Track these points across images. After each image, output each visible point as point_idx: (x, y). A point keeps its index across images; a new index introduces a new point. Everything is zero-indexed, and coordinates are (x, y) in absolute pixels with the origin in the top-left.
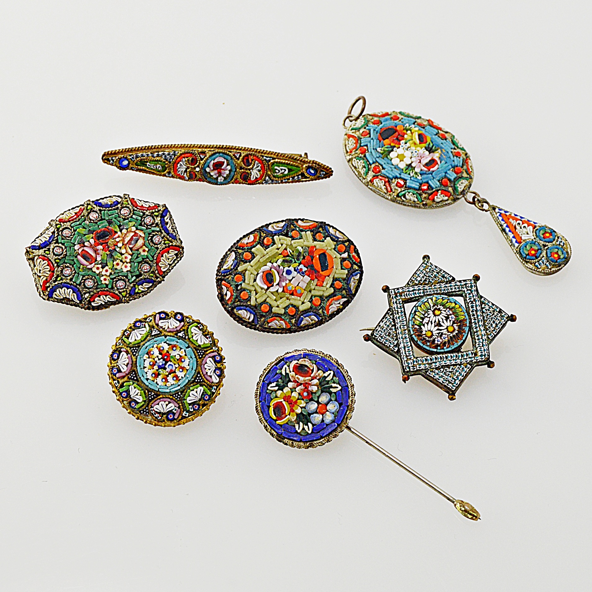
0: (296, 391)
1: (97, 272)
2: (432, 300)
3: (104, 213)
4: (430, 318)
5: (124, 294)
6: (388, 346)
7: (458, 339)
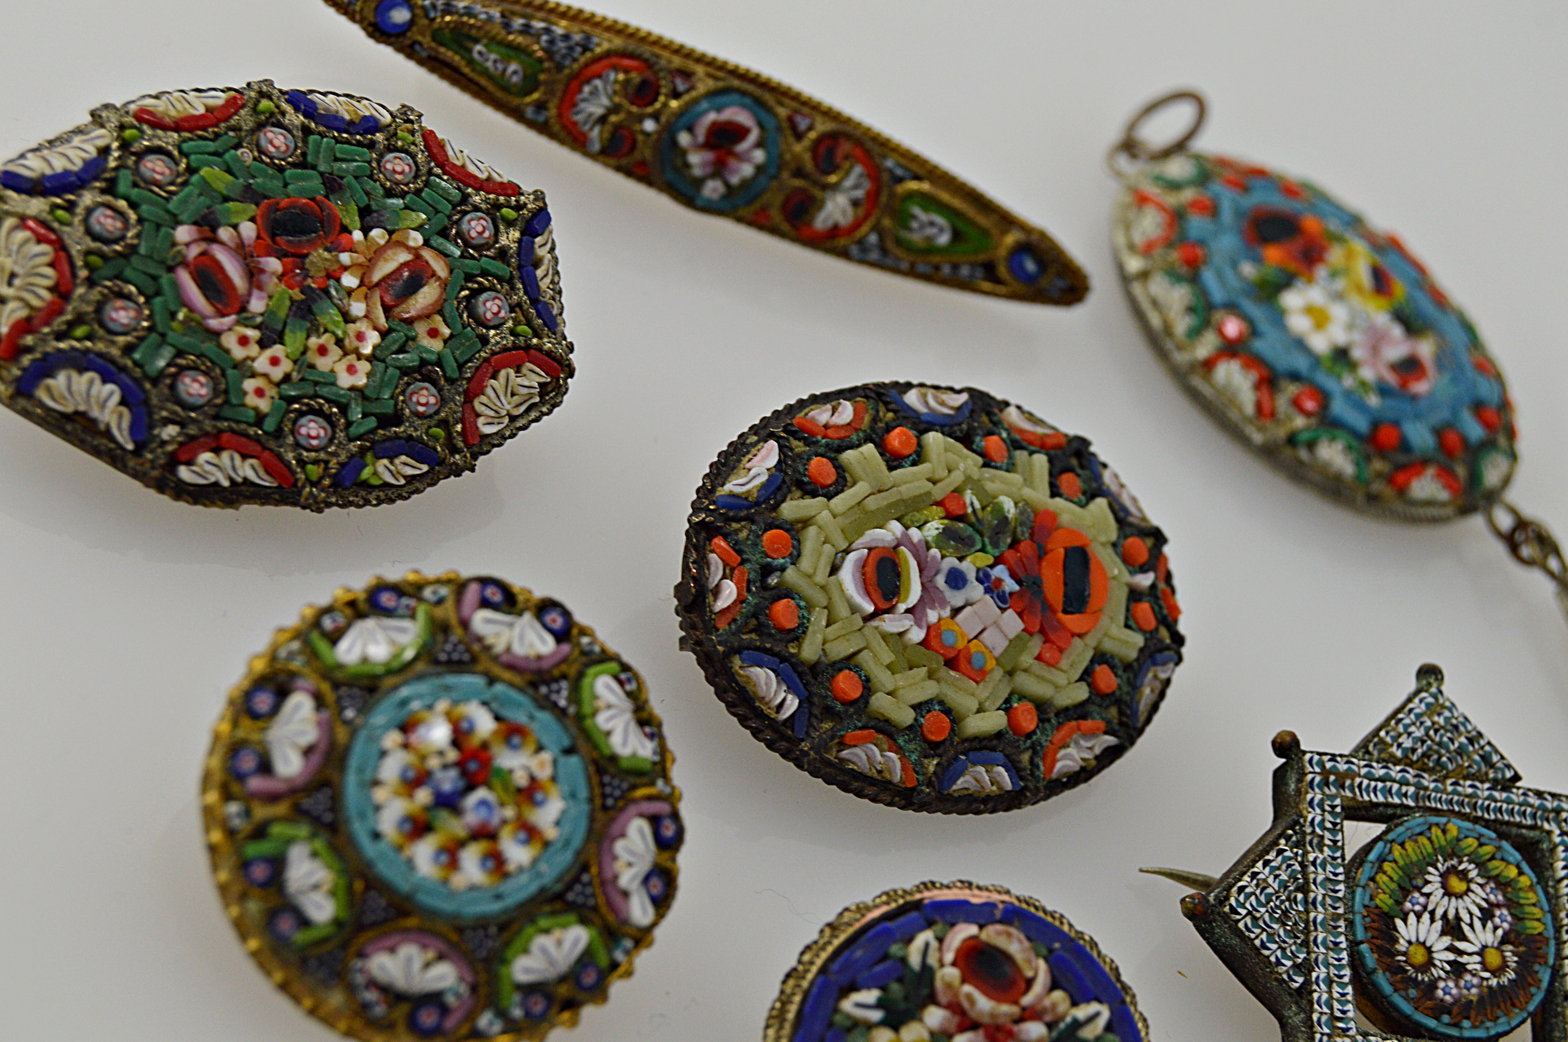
1: (239, 353)
2: (1444, 832)
3: (318, 145)
4: (1428, 895)
5: (314, 471)
6: (1273, 959)
7: (1514, 1005)
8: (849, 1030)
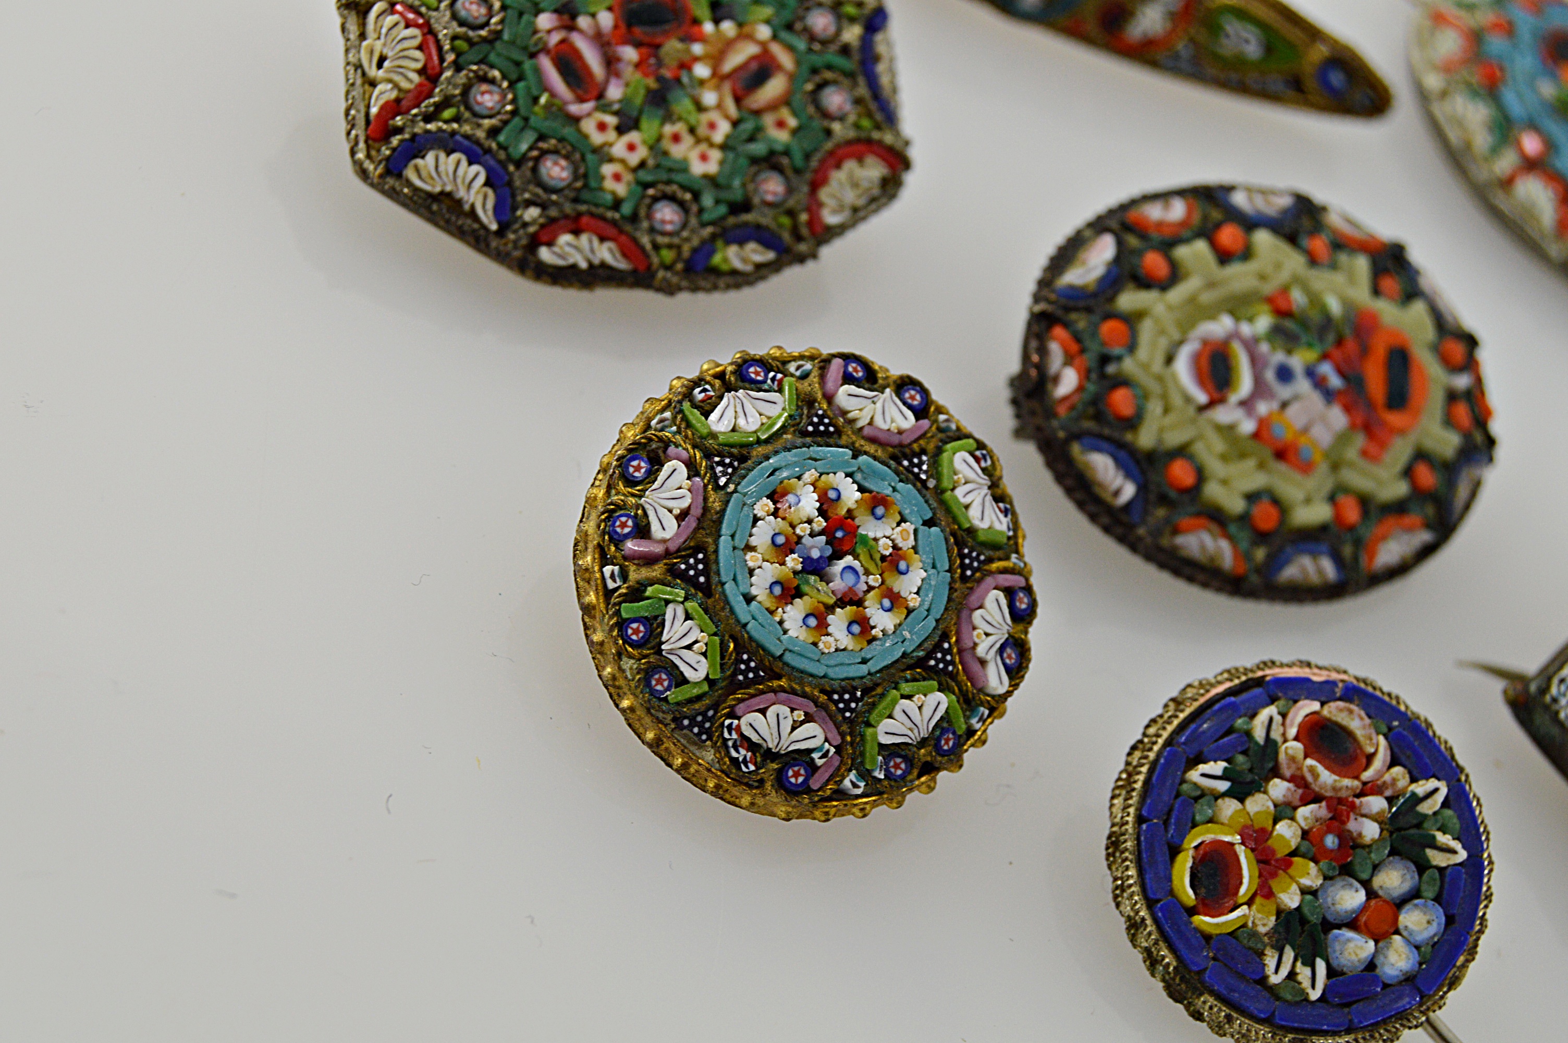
0: (1293, 819)
1: (597, 138)
5: (668, 255)
8: (1196, 799)
